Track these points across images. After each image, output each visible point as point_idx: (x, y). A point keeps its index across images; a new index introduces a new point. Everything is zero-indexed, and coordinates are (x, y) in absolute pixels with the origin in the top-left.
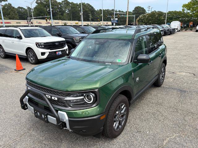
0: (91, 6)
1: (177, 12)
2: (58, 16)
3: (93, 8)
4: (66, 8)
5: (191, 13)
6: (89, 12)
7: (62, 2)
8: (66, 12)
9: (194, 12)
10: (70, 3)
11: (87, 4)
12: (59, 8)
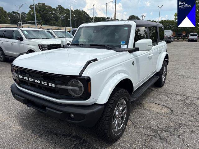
0: (86, 13)
1: (170, 21)
2: (52, 22)
3: (88, 15)
6: (84, 19)
7: (57, 8)
8: (61, 17)
10: (65, 9)
11: (82, 11)
12: (53, 14)
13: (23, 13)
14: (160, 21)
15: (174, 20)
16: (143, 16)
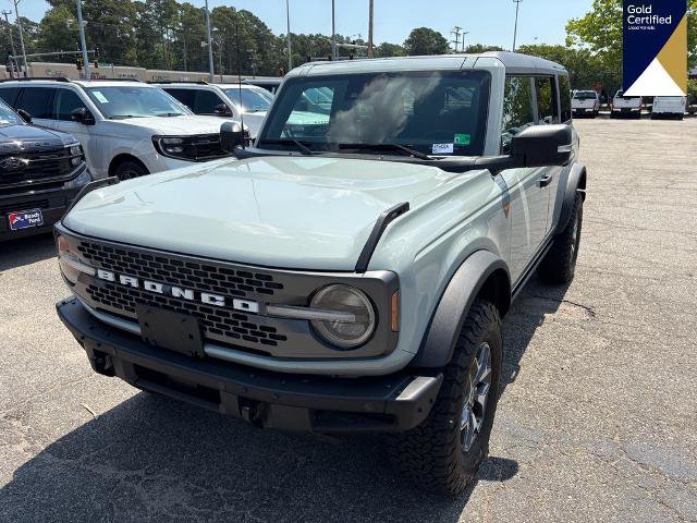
0: (256, 20)
1: (551, 48)
3: (263, 26)
4: (165, 25)
5: (594, 54)
6: (252, 41)
8: (165, 36)
9: (606, 49)
10: (179, 5)
11: (243, 11)
12: (139, 22)
13: (23, 20)
14: (517, 48)
15: (564, 44)
16: (460, 32)
